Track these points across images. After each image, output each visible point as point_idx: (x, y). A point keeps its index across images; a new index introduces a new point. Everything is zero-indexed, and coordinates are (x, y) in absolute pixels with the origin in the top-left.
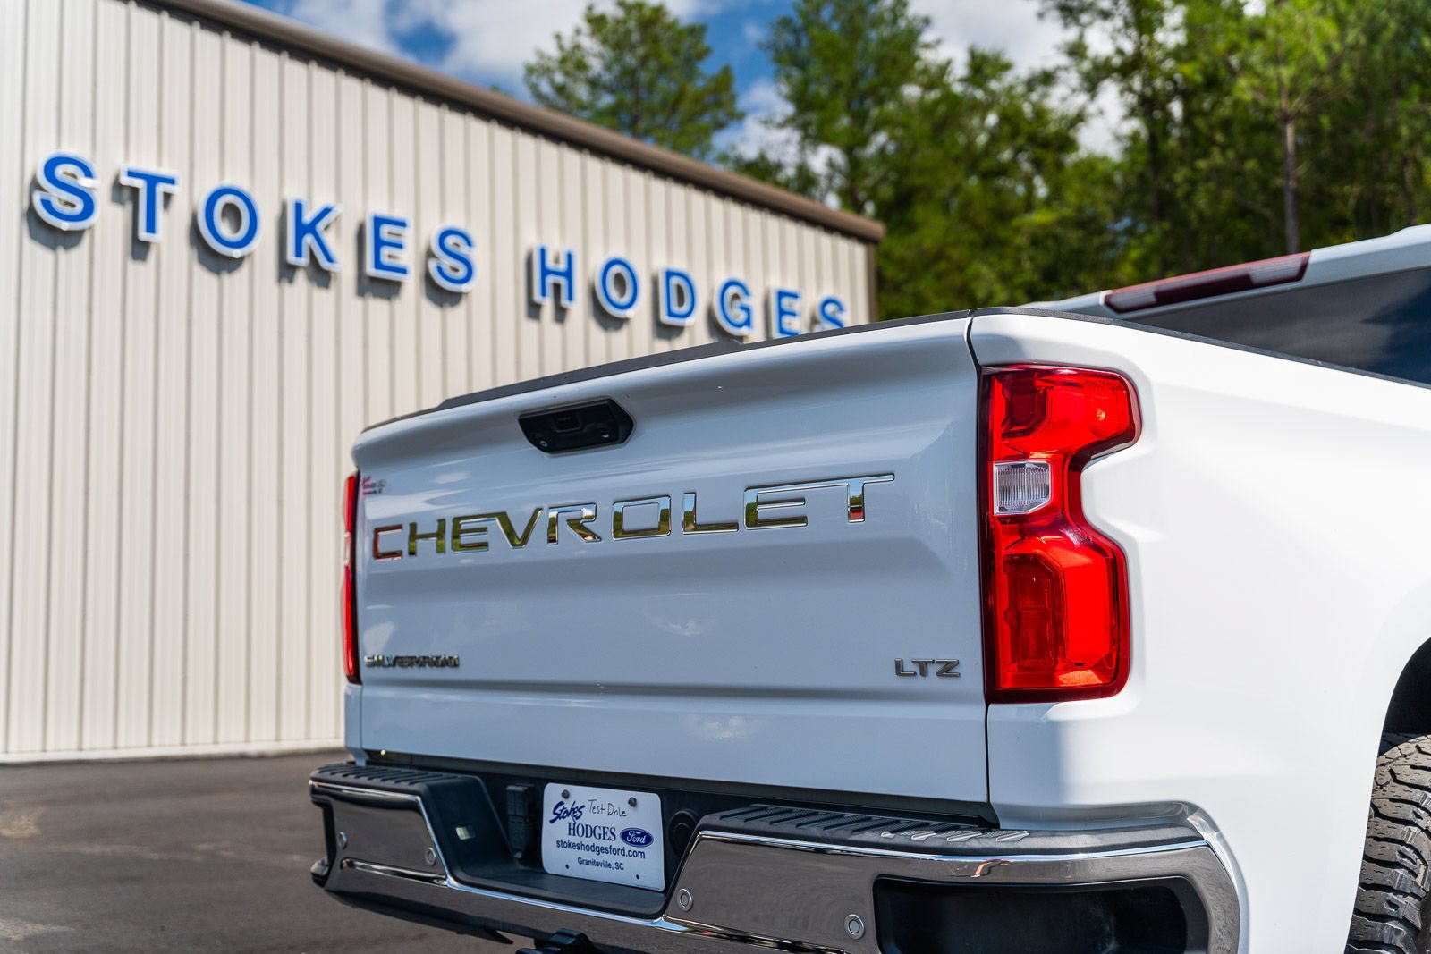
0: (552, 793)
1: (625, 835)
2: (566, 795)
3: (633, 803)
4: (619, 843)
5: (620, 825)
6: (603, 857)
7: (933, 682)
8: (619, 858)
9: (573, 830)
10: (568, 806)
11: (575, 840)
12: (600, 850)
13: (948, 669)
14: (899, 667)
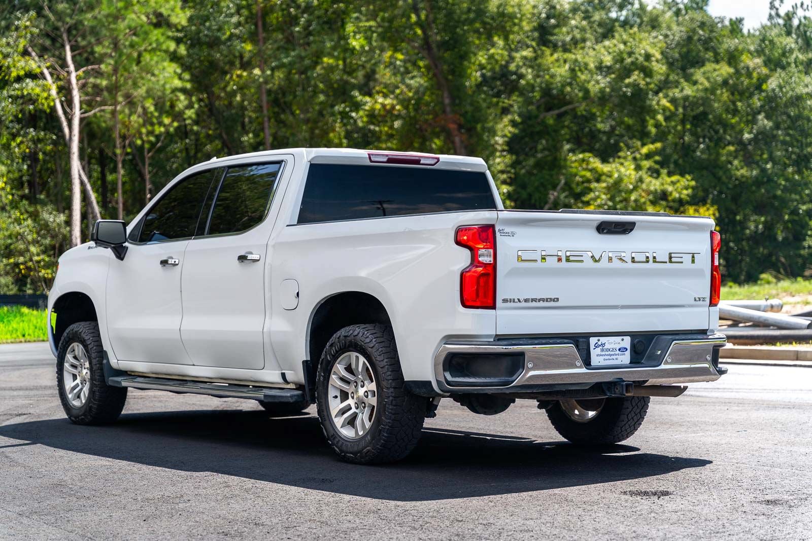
0: (593, 341)
1: (619, 350)
2: (599, 340)
3: (623, 340)
4: (618, 352)
5: (618, 347)
6: (612, 357)
7: (701, 302)
8: (617, 357)
9: (602, 350)
10: (600, 343)
11: (604, 353)
12: (611, 355)
13: (704, 299)
14: (695, 300)
